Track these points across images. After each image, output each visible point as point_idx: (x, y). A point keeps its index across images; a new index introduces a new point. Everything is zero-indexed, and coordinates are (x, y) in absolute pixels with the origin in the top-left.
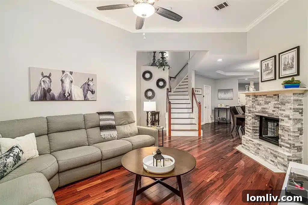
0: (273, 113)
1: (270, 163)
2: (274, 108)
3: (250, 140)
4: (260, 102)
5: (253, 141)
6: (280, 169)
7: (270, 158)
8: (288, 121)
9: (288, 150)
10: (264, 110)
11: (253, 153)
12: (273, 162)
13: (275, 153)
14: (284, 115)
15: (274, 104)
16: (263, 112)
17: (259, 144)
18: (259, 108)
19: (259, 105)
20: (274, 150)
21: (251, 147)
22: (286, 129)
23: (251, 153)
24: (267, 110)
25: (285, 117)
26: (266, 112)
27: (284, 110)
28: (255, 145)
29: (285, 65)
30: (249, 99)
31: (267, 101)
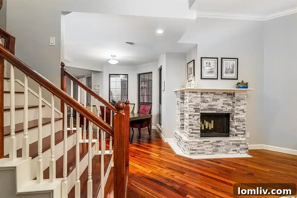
0: (222, 109)
1: (233, 153)
2: (223, 104)
3: (204, 142)
4: (207, 99)
5: (209, 141)
6: (242, 154)
7: (231, 149)
8: (243, 114)
9: (242, 136)
10: (211, 107)
11: (211, 153)
12: (236, 151)
13: (237, 143)
14: (239, 109)
15: (223, 101)
16: (210, 109)
17: (218, 141)
18: (205, 105)
19: (204, 102)
20: (236, 140)
21: (207, 148)
22: (241, 120)
23: (208, 154)
24: (214, 107)
25: (240, 111)
26: (214, 109)
27: (239, 106)
28: (212, 145)
29: (227, 69)
30: (196, 96)
31: (215, 98)
